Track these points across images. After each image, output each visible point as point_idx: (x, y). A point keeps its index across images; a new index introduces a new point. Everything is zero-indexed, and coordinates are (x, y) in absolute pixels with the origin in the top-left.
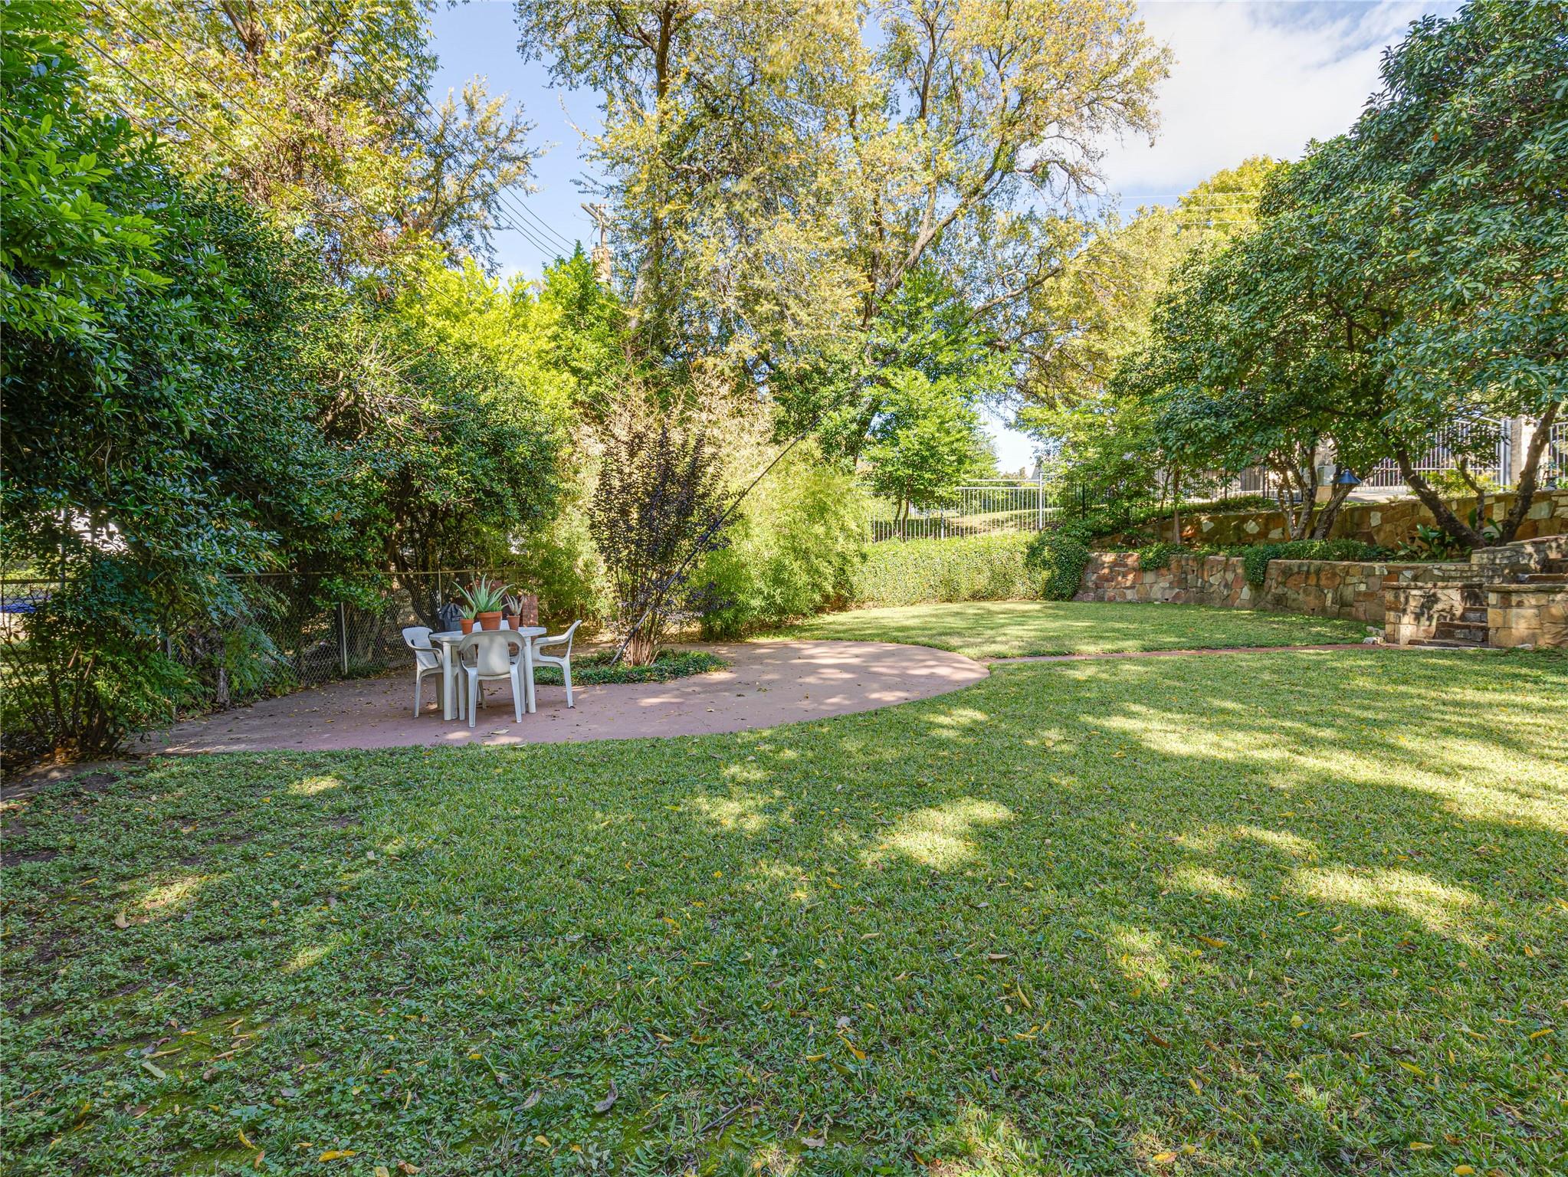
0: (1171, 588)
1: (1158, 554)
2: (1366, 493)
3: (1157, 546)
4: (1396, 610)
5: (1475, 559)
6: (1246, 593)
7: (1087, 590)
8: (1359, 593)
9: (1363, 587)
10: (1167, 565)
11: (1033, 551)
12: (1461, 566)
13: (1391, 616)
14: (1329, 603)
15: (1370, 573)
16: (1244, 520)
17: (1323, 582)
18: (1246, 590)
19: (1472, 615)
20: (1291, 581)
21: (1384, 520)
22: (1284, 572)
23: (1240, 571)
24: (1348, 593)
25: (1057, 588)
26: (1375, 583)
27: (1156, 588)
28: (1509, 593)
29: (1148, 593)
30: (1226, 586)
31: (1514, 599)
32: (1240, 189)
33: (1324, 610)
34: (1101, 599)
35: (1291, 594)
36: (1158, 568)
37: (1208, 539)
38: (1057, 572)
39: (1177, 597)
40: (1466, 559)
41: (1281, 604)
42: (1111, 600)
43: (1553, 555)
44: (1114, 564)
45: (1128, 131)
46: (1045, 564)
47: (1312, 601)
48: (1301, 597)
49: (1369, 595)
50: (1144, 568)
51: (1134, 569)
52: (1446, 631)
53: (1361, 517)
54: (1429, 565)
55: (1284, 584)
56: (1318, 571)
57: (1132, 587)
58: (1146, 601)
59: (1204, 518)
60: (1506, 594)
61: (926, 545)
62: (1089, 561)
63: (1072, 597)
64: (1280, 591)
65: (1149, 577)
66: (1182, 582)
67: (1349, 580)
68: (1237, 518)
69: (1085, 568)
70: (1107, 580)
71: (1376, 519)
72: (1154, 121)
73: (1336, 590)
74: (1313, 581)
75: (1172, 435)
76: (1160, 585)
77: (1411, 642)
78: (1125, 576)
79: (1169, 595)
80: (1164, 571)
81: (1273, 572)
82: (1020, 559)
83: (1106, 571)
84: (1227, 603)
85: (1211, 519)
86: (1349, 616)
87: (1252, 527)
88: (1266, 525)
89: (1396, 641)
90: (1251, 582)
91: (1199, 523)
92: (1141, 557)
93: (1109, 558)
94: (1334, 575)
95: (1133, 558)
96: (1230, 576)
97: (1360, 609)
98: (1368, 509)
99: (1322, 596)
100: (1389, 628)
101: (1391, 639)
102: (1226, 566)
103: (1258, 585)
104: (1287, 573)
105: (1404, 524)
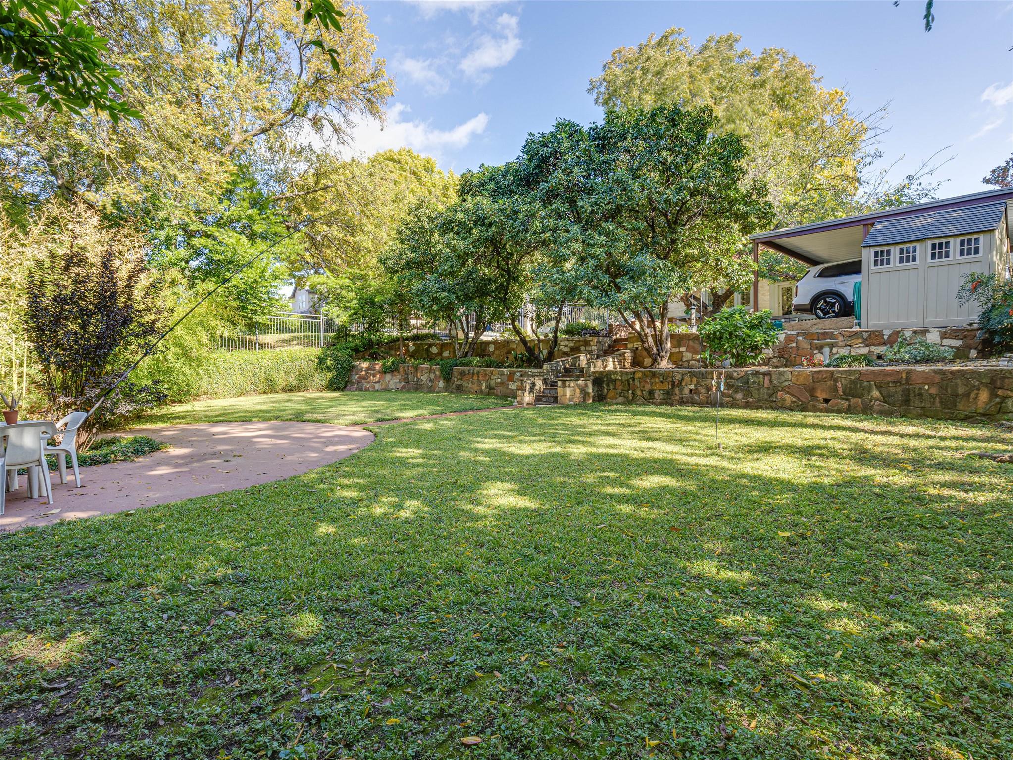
0: (400, 382)
1: (393, 364)
2: (486, 337)
3: (391, 359)
4: (522, 390)
5: (545, 367)
6: (441, 384)
7: (352, 384)
8: (498, 383)
9: (499, 380)
10: (397, 370)
11: (321, 361)
12: (539, 370)
13: (519, 393)
14: (484, 388)
15: (502, 374)
16: (430, 345)
17: (481, 378)
18: (441, 382)
19: (546, 391)
20: (465, 378)
21: (496, 349)
22: (461, 373)
23: (437, 373)
24: (493, 383)
25: (335, 383)
26: (505, 378)
27: (391, 382)
28: (565, 381)
29: (387, 386)
30: (430, 381)
31: (567, 383)
32: (400, 163)
33: (481, 392)
34: (361, 390)
35: (465, 384)
36: (392, 371)
37: (413, 355)
38: (336, 373)
39: (403, 387)
40: (541, 367)
41: (460, 390)
42: (367, 390)
43: (568, 366)
44: (368, 369)
45: (370, 117)
46: (329, 369)
47: (476, 387)
48: (470, 386)
49: (502, 384)
50: (385, 371)
51: (379, 372)
52: (538, 399)
53: (486, 347)
54: (527, 370)
55: (461, 379)
56: (478, 373)
57: (378, 382)
58: (387, 390)
59: (411, 344)
60: (564, 382)
61: (244, 354)
62: (353, 367)
63: (343, 389)
64: (459, 383)
65: (388, 377)
66: (406, 379)
67: (493, 377)
68: (426, 344)
69: (351, 371)
70: (364, 378)
71: (491, 348)
72: (384, 117)
73: (487, 382)
74: (475, 377)
75: (425, 299)
76: (393, 381)
77: (528, 404)
78: (374, 375)
79: (399, 386)
80: (396, 373)
81: (455, 373)
82: (313, 366)
83: (364, 373)
84: (431, 390)
85: (414, 345)
86: (493, 394)
87: (434, 350)
88: (441, 349)
89: (522, 404)
90: (444, 378)
91: (408, 346)
92: (384, 364)
93: (365, 365)
94: (486, 374)
95: (379, 365)
96: (432, 376)
97: (498, 391)
98: (488, 343)
99: (480, 384)
100: (519, 398)
101: (520, 403)
102: (430, 370)
103: (448, 379)
104: (463, 374)
105: (504, 350)
